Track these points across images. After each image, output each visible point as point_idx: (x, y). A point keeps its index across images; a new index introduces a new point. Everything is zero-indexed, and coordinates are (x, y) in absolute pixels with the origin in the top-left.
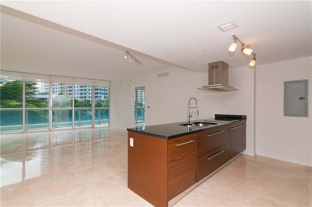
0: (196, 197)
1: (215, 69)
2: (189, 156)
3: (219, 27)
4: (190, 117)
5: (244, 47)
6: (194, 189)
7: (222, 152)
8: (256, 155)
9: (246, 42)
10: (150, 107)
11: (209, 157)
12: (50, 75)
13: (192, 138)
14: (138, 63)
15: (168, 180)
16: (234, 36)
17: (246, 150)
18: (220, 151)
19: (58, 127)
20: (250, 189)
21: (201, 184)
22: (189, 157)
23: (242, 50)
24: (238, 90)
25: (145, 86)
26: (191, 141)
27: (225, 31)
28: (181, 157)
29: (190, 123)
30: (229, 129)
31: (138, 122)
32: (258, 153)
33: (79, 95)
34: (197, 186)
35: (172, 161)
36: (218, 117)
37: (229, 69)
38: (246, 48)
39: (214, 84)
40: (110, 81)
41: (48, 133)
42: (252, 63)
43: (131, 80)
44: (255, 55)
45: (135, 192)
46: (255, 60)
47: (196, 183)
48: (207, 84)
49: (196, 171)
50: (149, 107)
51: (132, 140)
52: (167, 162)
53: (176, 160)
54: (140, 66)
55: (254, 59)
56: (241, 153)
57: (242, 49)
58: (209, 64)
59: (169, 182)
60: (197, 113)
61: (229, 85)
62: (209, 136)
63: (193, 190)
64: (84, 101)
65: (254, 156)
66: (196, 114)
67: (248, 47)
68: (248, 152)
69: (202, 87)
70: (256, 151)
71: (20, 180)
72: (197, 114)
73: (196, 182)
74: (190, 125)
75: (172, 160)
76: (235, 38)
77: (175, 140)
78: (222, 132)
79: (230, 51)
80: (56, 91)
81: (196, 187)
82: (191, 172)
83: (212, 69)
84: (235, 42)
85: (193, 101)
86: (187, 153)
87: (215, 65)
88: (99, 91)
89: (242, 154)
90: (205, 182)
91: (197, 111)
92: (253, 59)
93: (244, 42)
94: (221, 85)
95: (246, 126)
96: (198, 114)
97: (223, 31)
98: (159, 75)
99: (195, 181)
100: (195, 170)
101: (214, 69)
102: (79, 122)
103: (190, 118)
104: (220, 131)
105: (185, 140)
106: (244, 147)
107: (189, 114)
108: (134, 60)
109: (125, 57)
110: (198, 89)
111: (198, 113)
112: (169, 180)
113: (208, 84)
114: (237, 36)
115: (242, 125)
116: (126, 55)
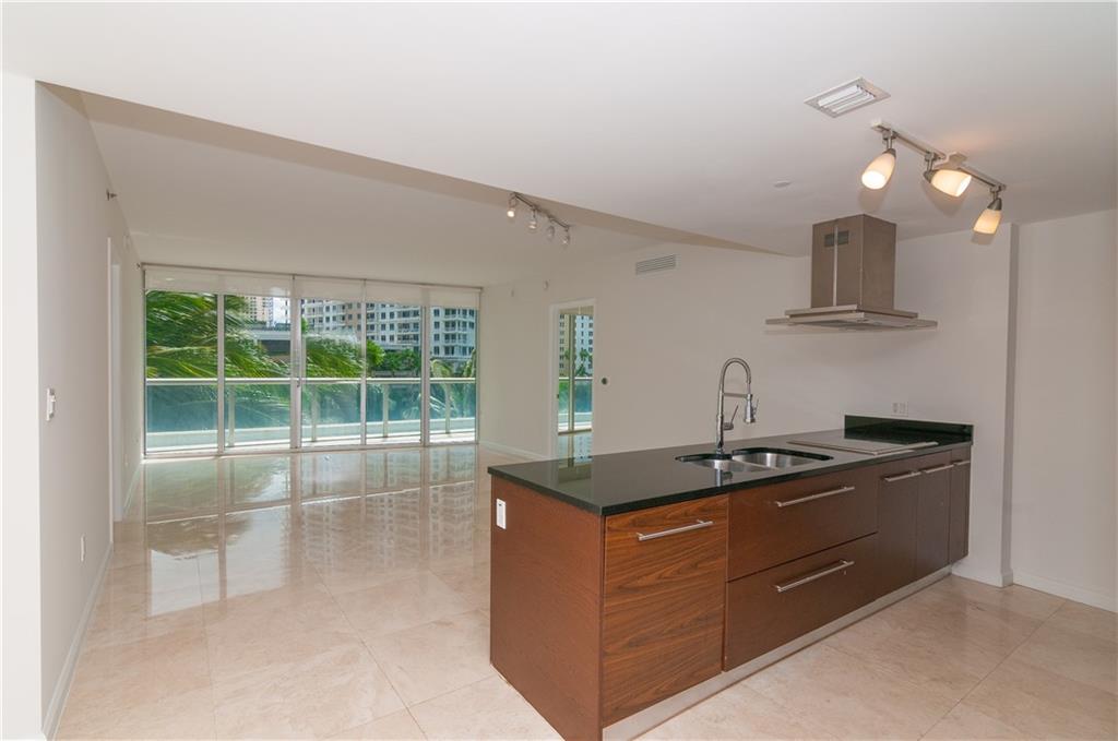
0: (716, 721)
1: (836, 246)
2: (690, 575)
3: (813, 104)
4: (726, 427)
5: (937, 163)
6: (717, 693)
7: (846, 564)
8: (1012, 584)
9: (948, 144)
10: (609, 379)
11: (781, 583)
12: (294, 275)
13: (704, 514)
14: (559, 229)
15: (603, 654)
16: (882, 128)
17: (966, 558)
18: (837, 562)
19: (319, 439)
20: (943, 718)
21: (748, 677)
22: (694, 578)
23: (927, 178)
24: (935, 324)
25: (592, 307)
26: (702, 524)
27: (842, 114)
28: (659, 578)
29: (727, 451)
30: (882, 478)
31: (576, 428)
32: (1022, 577)
33: (395, 333)
34: (732, 685)
35: (622, 589)
36: (858, 428)
37: (898, 245)
38: (945, 167)
39: (831, 305)
40: (481, 288)
41: (288, 459)
42: (987, 224)
43: (547, 283)
44: (1000, 189)
45: (510, 681)
46: (999, 208)
47: (723, 673)
48: (804, 303)
49: (724, 629)
50: (604, 381)
51: (501, 506)
52: (598, 593)
53: (636, 589)
54: (568, 238)
55: (995, 207)
56: (945, 570)
57: (929, 174)
58: (815, 226)
59: (605, 664)
60: (749, 415)
61: (896, 308)
62: (783, 507)
63: (712, 695)
64: (412, 350)
65: (1001, 585)
66: (745, 421)
67: (958, 163)
68: (979, 567)
69: (783, 316)
70: (1012, 566)
71: (213, 596)
72: (749, 420)
73: (725, 667)
74: (728, 457)
75: (620, 587)
76: (890, 136)
77: (632, 517)
78: (846, 489)
79: (865, 187)
80: (328, 319)
81: (728, 687)
82: (702, 633)
83: (826, 245)
84: (891, 151)
85: (736, 371)
86: (682, 563)
87: (836, 233)
88: (458, 317)
89: (950, 574)
90: (767, 670)
91: (749, 408)
92: (990, 207)
93: (934, 145)
94: (855, 307)
95: (968, 466)
96: (753, 421)
97: (835, 115)
98: (643, 268)
99: (719, 665)
100: (721, 627)
101: (833, 245)
102: (381, 423)
103: (725, 432)
104: (840, 487)
105: (675, 518)
106: (959, 550)
107: (722, 418)
108: (546, 218)
109: (511, 214)
110: (769, 322)
111: (752, 416)
112: (606, 654)
113: (809, 306)
114: (895, 125)
115: (952, 463)
116: (513, 207)
